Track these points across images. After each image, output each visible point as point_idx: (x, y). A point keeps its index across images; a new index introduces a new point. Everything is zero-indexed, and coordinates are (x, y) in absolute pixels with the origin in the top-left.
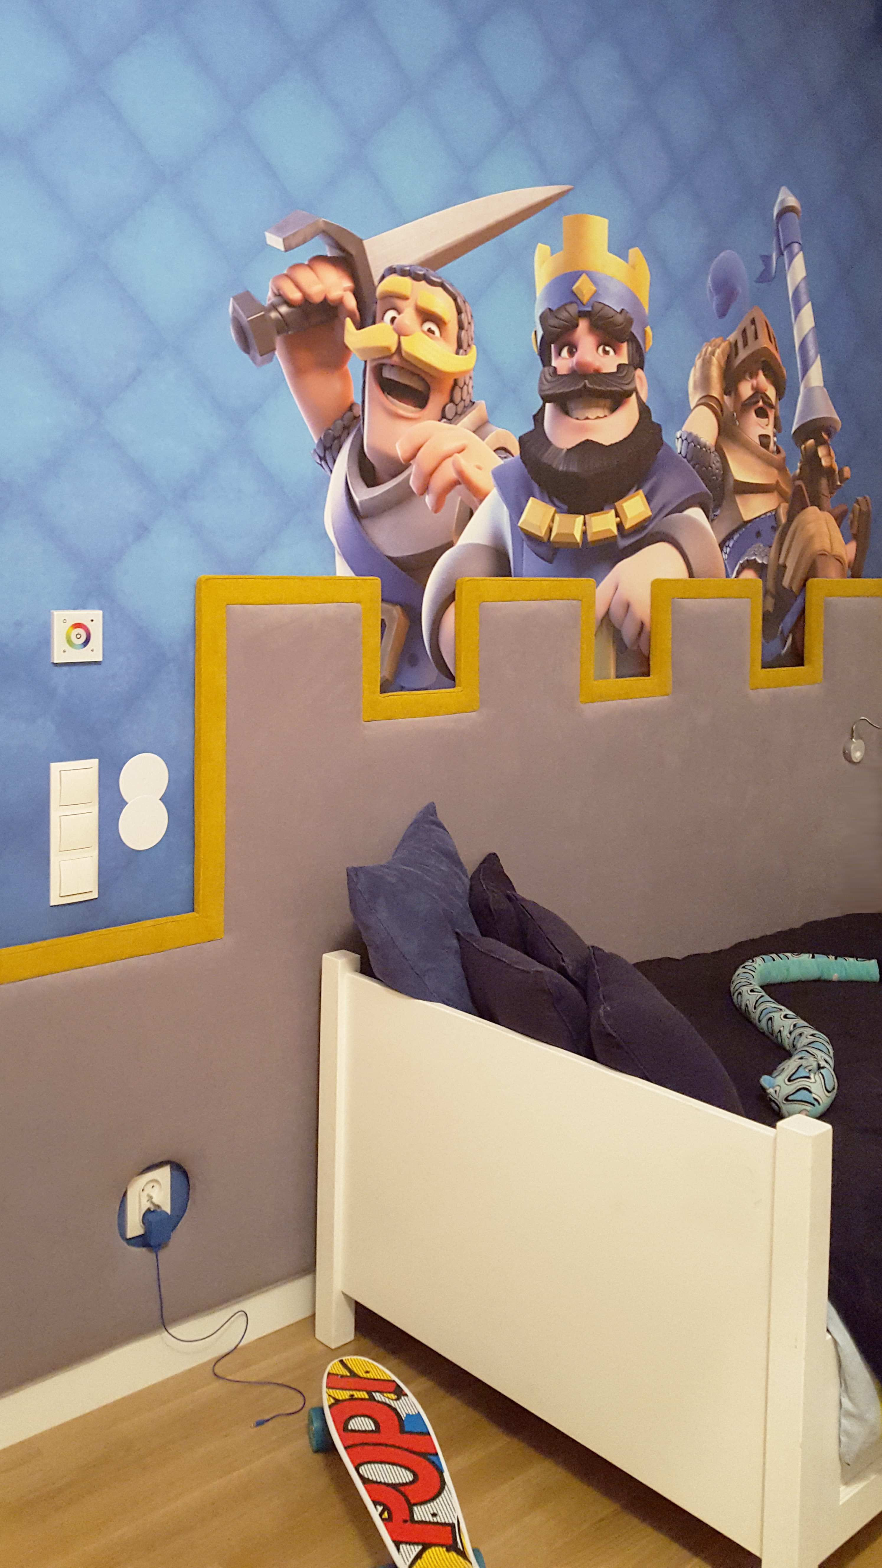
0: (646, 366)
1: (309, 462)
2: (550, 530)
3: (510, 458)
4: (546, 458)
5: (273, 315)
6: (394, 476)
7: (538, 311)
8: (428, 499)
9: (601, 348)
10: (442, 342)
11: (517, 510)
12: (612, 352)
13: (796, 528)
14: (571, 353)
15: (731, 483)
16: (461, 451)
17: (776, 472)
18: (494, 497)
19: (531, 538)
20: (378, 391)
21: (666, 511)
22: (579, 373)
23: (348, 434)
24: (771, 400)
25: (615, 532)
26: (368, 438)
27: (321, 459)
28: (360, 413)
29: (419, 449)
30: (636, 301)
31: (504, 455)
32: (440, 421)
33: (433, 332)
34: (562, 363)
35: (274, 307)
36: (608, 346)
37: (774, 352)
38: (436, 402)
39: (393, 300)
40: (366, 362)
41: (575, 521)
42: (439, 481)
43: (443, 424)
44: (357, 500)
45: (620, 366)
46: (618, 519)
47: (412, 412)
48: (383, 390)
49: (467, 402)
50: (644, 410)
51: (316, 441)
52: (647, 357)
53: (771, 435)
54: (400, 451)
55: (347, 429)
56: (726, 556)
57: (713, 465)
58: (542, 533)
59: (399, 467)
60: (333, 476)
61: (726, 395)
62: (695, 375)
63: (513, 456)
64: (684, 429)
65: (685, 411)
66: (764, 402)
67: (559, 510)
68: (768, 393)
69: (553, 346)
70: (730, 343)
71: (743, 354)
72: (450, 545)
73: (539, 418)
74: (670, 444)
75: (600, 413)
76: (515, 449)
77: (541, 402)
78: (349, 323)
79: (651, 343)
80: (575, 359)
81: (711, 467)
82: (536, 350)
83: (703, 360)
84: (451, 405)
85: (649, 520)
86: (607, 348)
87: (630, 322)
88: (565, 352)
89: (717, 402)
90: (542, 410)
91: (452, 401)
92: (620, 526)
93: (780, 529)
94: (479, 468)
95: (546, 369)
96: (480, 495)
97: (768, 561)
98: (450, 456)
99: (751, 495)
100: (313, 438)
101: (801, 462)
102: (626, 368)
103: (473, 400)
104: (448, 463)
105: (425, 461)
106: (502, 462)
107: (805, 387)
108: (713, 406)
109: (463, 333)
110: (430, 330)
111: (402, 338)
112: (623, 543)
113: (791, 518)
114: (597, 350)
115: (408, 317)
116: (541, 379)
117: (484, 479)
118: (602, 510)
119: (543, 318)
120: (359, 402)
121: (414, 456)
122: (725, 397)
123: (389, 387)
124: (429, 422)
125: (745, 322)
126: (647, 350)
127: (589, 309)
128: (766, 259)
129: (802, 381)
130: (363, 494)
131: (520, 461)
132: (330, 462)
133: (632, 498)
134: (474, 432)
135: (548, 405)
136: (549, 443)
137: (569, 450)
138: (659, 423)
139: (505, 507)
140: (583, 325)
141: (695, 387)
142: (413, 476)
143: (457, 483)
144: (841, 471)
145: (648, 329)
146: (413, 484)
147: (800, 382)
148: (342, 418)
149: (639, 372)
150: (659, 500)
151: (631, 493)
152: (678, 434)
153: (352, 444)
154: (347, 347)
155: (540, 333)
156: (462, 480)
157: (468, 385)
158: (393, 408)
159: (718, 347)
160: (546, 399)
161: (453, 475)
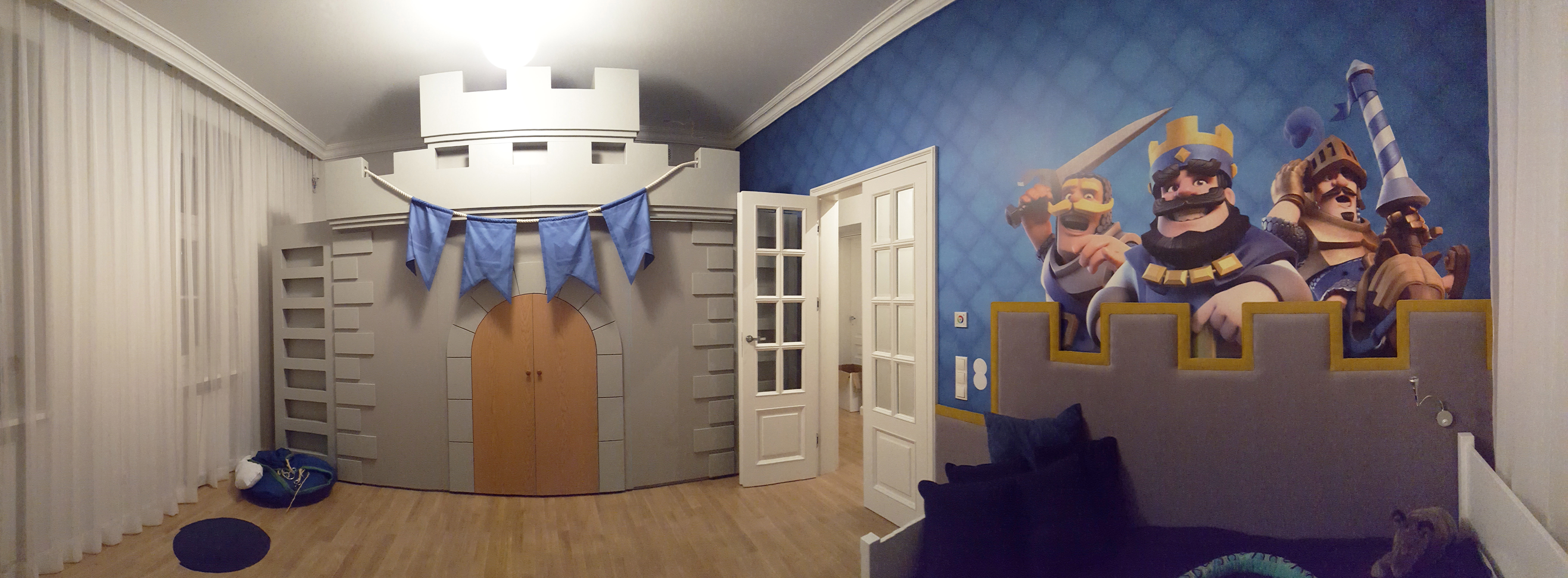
0: (1234, 185)
1: (1035, 259)
2: (1163, 279)
3: (1136, 246)
4: (1160, 243)
5: (1020, 210)
6: (1071, 260)
7: (1152, 173)
8: (1088, 268)
9: (1196, 183)
10: (1095, 200)
11: (1141, 270)
12: (1204, 183)
13: (1386, 268)
14: (1175, 189)
15: (1316, 243)
16: (1106, 246)
17: (1361, 234)
18: (1126, 264)
19: (1151, 284)
20: (1063, 227)
21: (1255, 264)
22: (1182, 198)
23: (1050, 246)
24: (1351, 190)
25: (1212, 277)
26: (1059, 246)
27: (1039, 257)
28: (1055, 237)
29: (1083, 248)
30: (1223, 152)
31: (1131, 244)
32: (1094, 234)
33: (1090, 197)
34: (1169, 195)
35: (1021, 207)
36: (1201, 180)
37: (1354, 161)
38: (1092, 227)
39: (1069, 190)
40: (1057, 217)
41: (1181, 274)
42: (1094, 260)
43: (1096, 235)
44: (1054, 271)
45: (1211, 189)
46: (1215, 270)
47: (1080, 232)
48: (1066, 227)
49: (1109, 222)
50: (1233, 210)
51: (1037, 251)
52: (1233, 181)
53: (1354, 211)
54: (1074, 249)
55: (1049, 244)
56: (1314, 288)
57: (1297, 234)
58: (1158, 280)
59: (1073, 256)
60: (1044, 264)
61: (1306, 192)
62: (1276, 184)
63: (1137, 244)
64: (1268, 216)
65: (1268, 204)
66: (1344, 192)
67: (1169, 269)
68: (1349, 187)
69: (1162, 188)
70: (1308, 162)
71: (1320, 166)
72: (1101, 288)
73: (1154, 225)
74: (1257, 226)
75: (1197, 216)
76: (1139, 241)
77: (1155, 216)
78: (1050, 204)
79: (1237, 172)
80: (1178, 192)
81: (1295, 235)
82: (1150, 192)
83: (1283, 174)
84: (1101, 227)
85: (1240, 269)
86: (1201, 182)
87: (1219, 164)
88: (1171, 189)
89: (1299, 198)
90: (1156, 221)
91: (1101, 224)
92: (1216, 274)
93: (1368, 270)
94: (1117, 252)
95: (1158, 200)
96: (1117, 265)
97: (1357, 289)
98: (1101, 248)
99: (1337, 250)
100: (1036, 249)
101: (1387, 226)
102: (1217, 189)
103: (1113, 222)
104: (1099, 252)
105: (1086, 252)
106: (1130, 248)
107: (1388, 179)
108: (1294, 200)
109: (1106, 194)
110: (1089, 197)
111: (1075, 204)
112: (1219, 283)
113: (1379, 262)
114: (1193, 184)
115: (1077, 194)
116: (1154, 205)
117: (1120, 257)
118: (1202, 266)
119: (1154, 177)
120: (1055, 233)
121: (1081, 251)
122: (1306, 194)
123: (1068, 225)
124: (1089, 235)
125: (1323, 146)
126: (1234, 176)
127: (1187, 164)
128: (1342, 107)
129: (1384, 177)
130: (1056, 269)
131: (1142, 246)
132: (1042, 258)
133: (1224, 259)
134: (1113, 236)
135: (1159, 217)
136: (1161, 236)
137: (1175, 238)
138: (1246, 215)
139: (1133, 269)
140: (1183, 173)
141: (1277, 191)
142: (1081, 260)
143: (1104, 260)
144: (1433, 231)
145: (1234, 165)
146: (1081, 263)
147: (1382, 176)
148: (1047, 241)
149: (1228, 189)
150: (1250, 257)
151: (1225, 256)
152: (1264, 219)
153: (1052, 249)
154: (1050, 214)
155: (1153, 183)
156: (1107, 258)
157: (1109, 216)
158: (1070, 232)
159: (1297, 165)
160: (1158, 215)
161: (1102, 257)
